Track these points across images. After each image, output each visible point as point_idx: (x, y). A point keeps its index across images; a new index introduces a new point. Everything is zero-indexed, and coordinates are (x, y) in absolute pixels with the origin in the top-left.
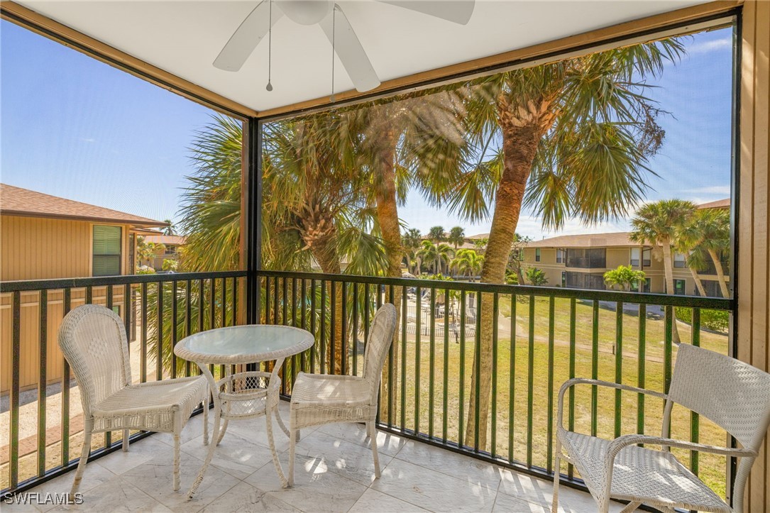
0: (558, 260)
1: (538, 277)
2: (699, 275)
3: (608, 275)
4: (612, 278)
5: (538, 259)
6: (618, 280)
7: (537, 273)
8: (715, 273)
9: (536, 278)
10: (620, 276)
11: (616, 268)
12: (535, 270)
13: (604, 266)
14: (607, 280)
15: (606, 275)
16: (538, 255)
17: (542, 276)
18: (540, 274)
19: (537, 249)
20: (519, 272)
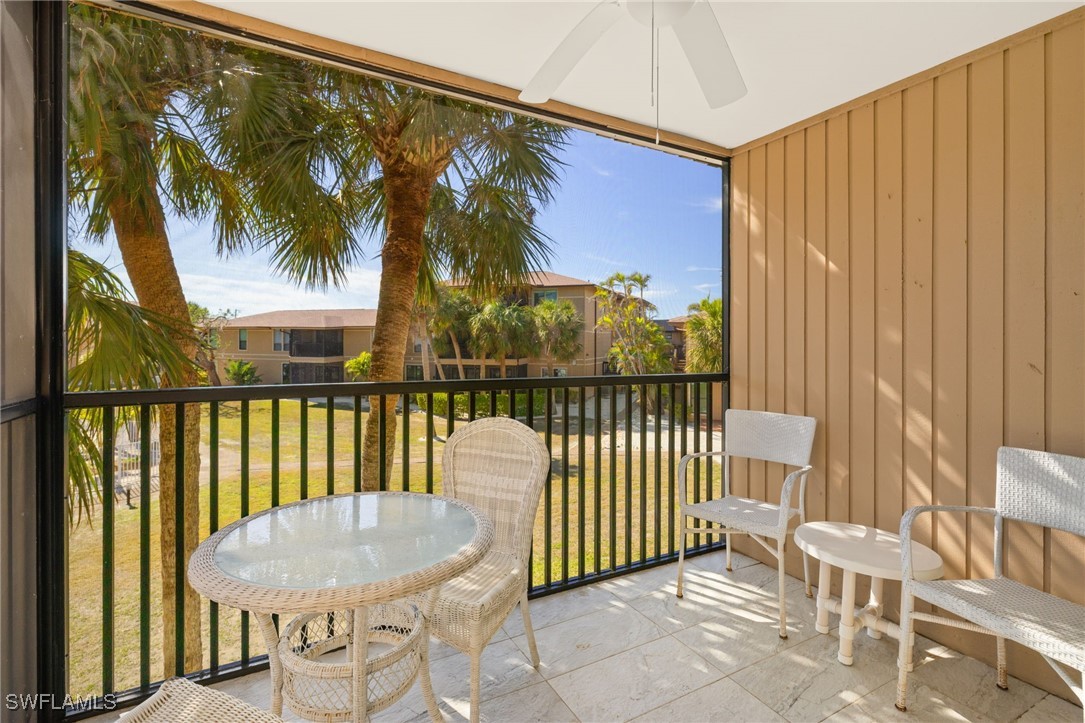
0: (277, 347)
1: (246, 373)
2: (441, 360)
3: (350, 364)
4: (355, 368)
5: (242, 345)
6: (361, 370)
7: (245, 368)
8: (455, 357)
9: (243, 376)
10: (363, 365)
11: (358, 355)
12: (241, 365)
13: (341, 354)
14: (350, 370)
15: (347, 365)
16: (243, 339)
17: (252, 371)
18: (249, 369)
19: (241, 330)
20: (212, 367)
